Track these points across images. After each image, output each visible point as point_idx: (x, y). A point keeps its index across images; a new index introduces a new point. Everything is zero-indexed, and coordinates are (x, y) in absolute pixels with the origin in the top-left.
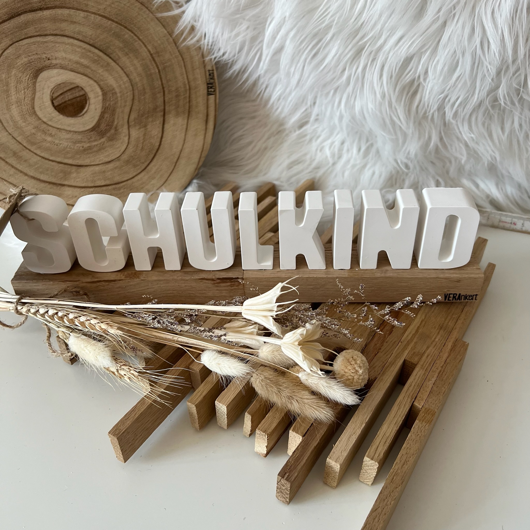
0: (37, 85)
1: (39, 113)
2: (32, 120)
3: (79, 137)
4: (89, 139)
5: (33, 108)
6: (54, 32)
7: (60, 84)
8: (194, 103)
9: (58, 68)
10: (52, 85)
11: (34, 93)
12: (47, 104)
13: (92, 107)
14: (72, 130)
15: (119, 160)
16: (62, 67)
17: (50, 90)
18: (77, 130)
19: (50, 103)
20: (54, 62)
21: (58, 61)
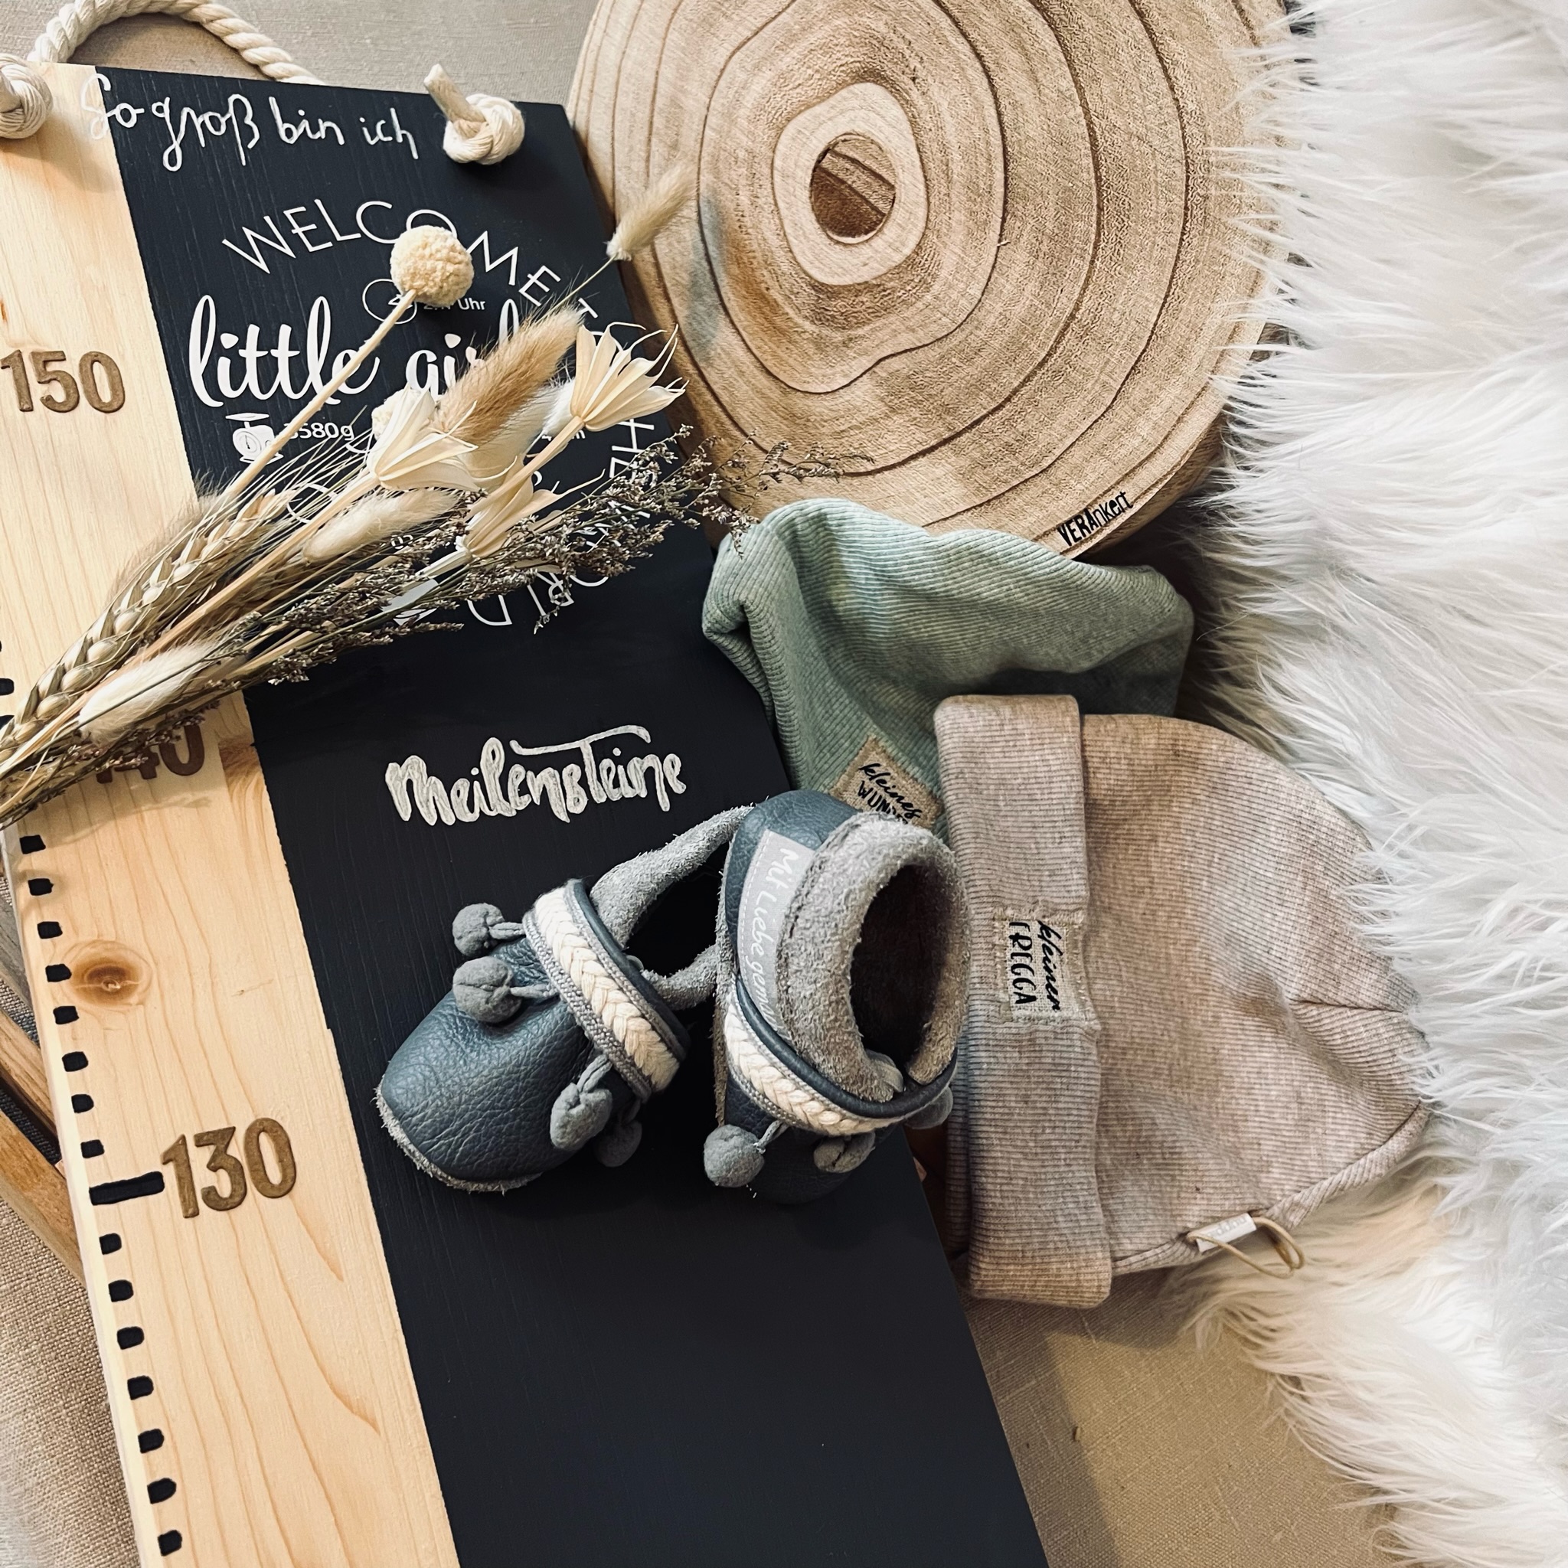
0: (844, 92)
1: (784, 138)
2: (764, 134)
3: (785, 267)
4: (792, 292)
5: (788, 120)
6: (983, 48)
7: (872, 142)
9: (906, 113)
10: (860, 127)
11: (821, 99)
12: (815, 141)
13: (866, 250)
14: (790, 238)
15: (784, 393)
16: (913, 122)
17: (848, 130)
18: (795, 250)
19: (821, 148)
20: (915, 95)
21: (919, 101)
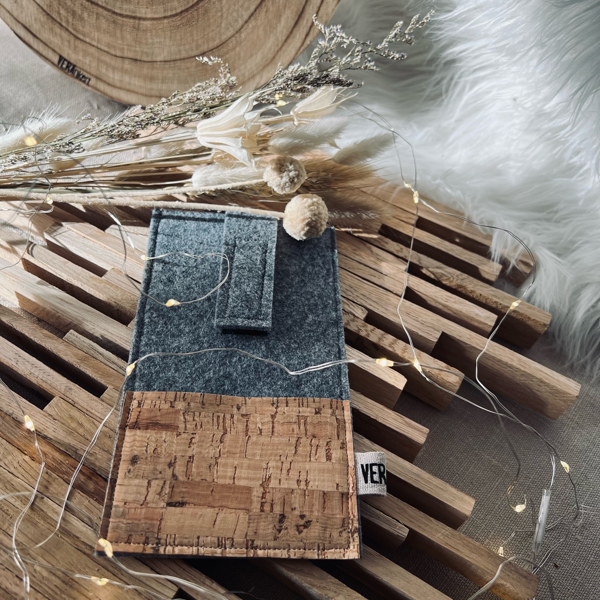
8: (58, 30)
